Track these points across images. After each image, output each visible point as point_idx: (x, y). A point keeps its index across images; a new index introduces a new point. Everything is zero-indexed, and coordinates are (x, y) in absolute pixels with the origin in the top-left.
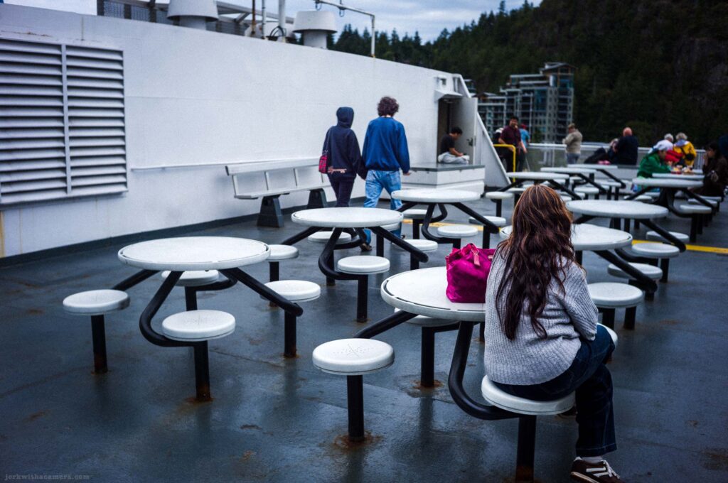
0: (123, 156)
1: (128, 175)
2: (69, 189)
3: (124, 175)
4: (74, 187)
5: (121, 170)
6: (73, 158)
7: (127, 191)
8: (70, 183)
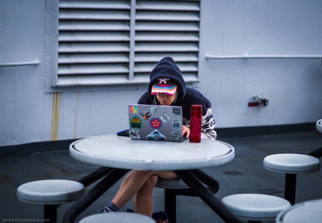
0: (196, 43)
1: (200, 64)
2: (131, 75)
3: (196, 63)
4: (136, 74)
5: (193, 58)
6: (138, 43)
7: (198, 82)
8: (133, 69)
